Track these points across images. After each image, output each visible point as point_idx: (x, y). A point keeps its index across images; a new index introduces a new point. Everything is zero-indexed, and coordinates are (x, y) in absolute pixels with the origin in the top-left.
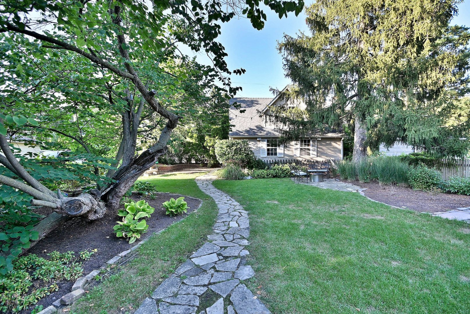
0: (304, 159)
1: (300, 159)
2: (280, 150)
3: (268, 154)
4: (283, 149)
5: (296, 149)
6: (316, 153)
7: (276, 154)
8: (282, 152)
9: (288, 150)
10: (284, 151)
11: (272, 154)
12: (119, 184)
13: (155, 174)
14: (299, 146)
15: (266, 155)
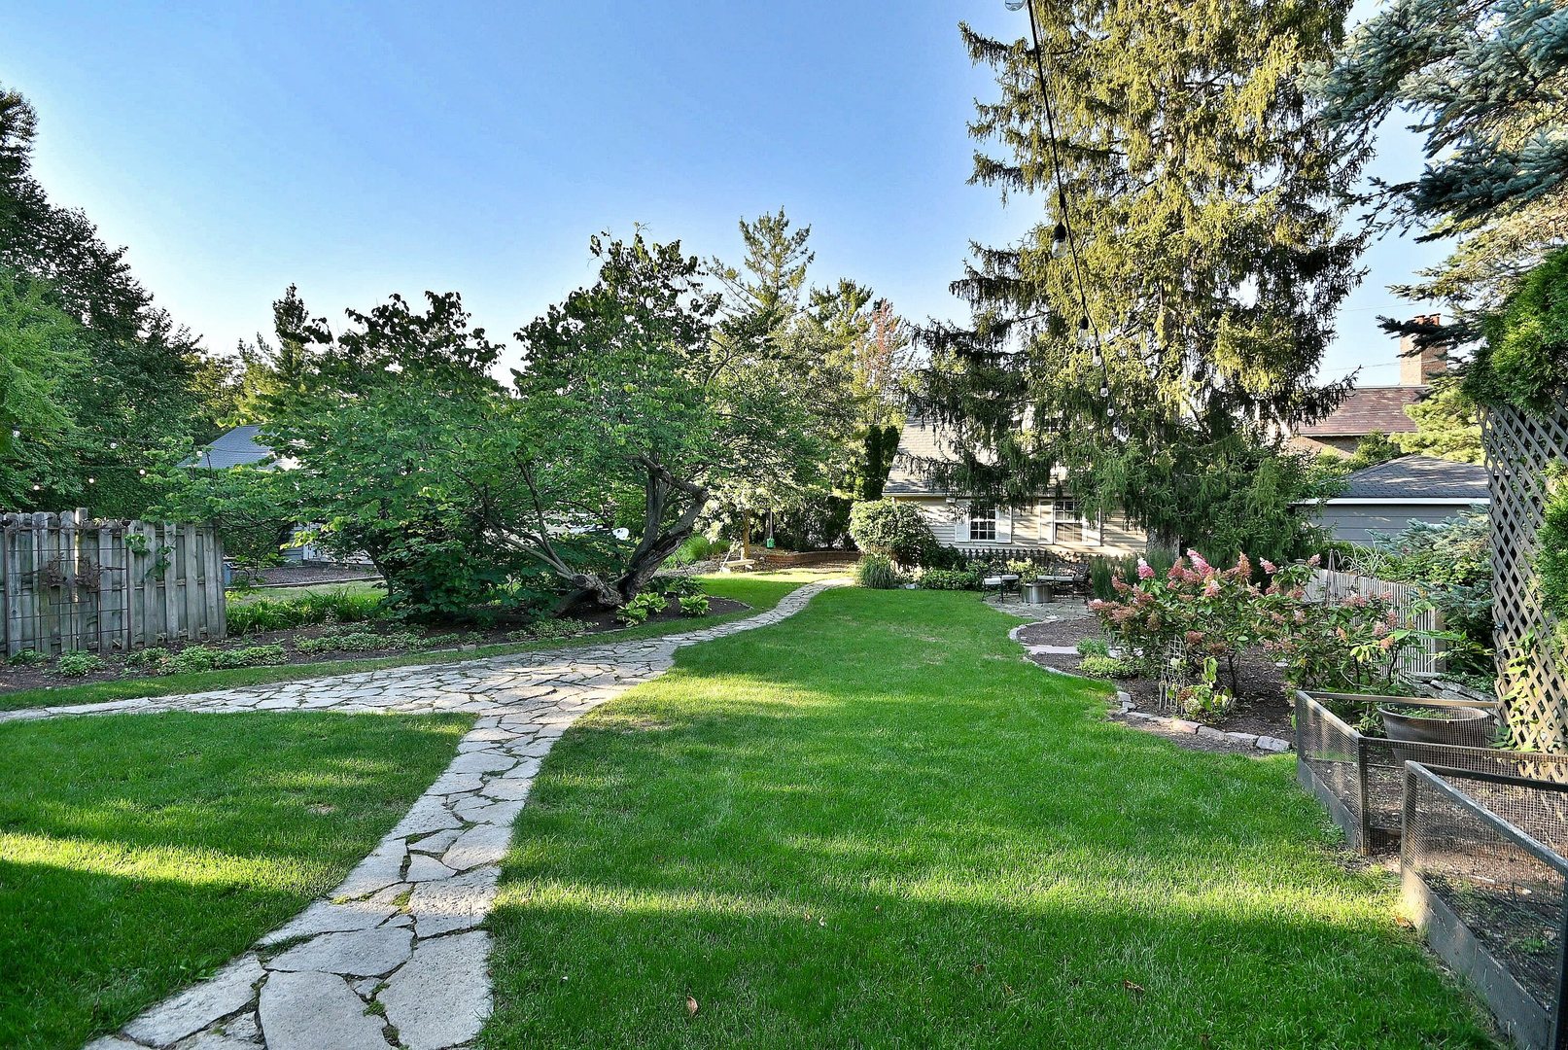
0: (1065, 551)
1: (1055, 550)
2: (1002, 525)
3: (974, 535)
4: (1010, 522)
5: (1046, 525)
6: (1097, 535)
7: (992, 536)
8: (1008, 530)
9: (1027, 527)
10: (1013, 528)
11: (983, 536)
12: (637, 572)
13: (749, 570)
14: (1051, 518)
15: (967, 537)
